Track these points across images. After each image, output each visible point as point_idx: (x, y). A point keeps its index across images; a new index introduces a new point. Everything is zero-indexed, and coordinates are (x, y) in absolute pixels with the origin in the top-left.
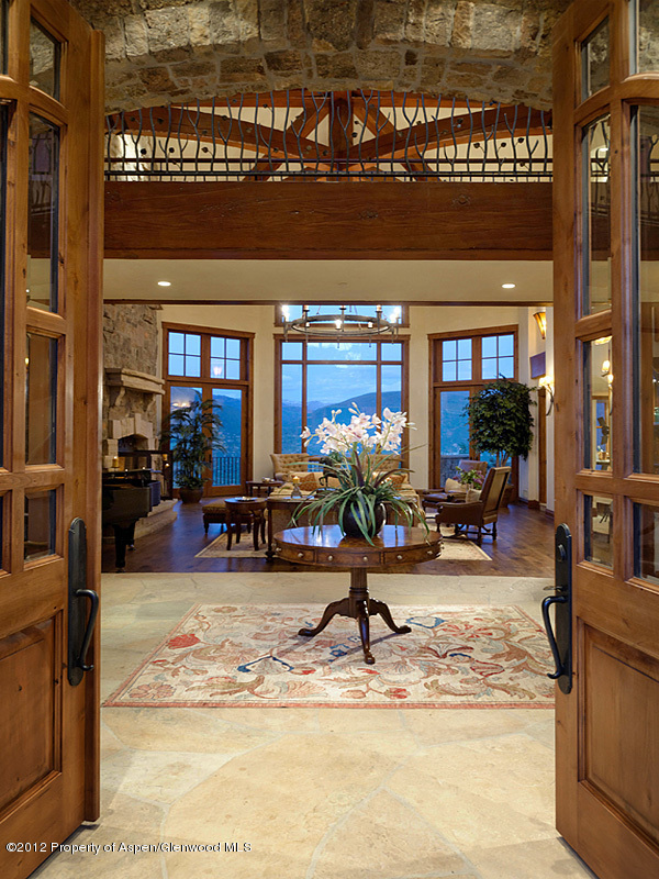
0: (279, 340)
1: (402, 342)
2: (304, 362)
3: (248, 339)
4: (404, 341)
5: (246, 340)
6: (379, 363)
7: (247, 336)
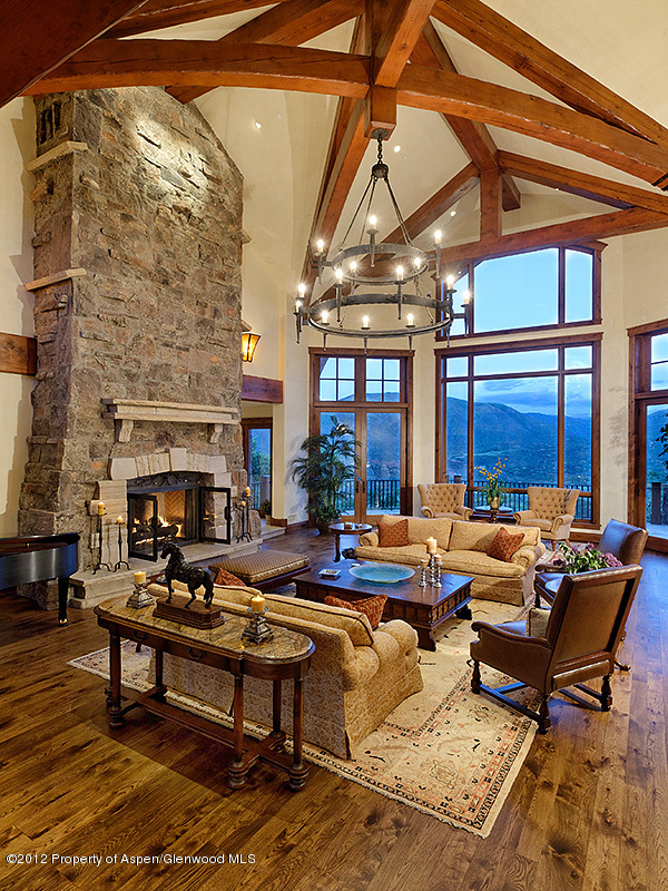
0: (443, 356)
1: (592, 343)
2: (471, 379)
3: (406, 358)
4: (594, 341)
5: (406, 359)
6: (562, 373)
7: (406, 355)
